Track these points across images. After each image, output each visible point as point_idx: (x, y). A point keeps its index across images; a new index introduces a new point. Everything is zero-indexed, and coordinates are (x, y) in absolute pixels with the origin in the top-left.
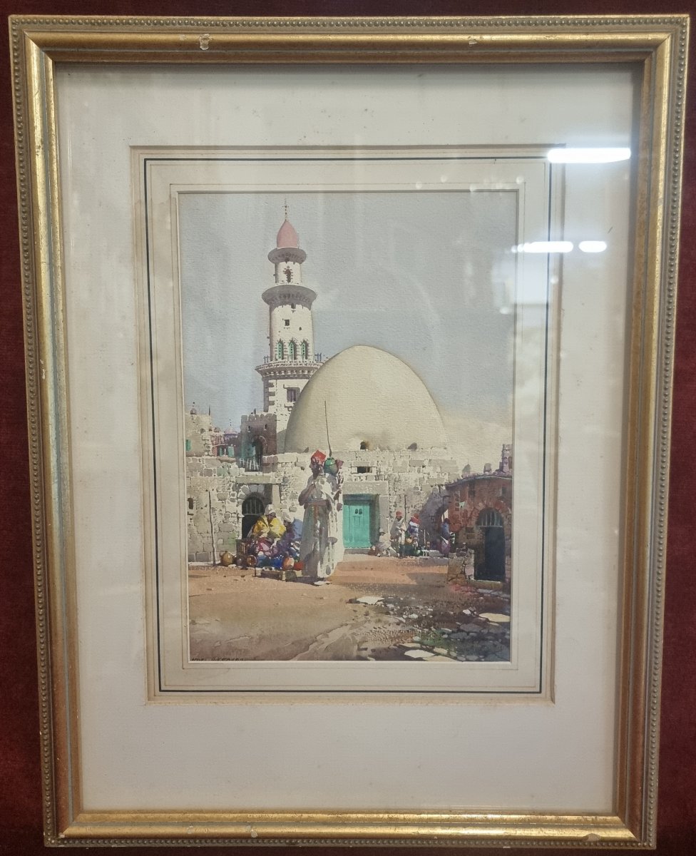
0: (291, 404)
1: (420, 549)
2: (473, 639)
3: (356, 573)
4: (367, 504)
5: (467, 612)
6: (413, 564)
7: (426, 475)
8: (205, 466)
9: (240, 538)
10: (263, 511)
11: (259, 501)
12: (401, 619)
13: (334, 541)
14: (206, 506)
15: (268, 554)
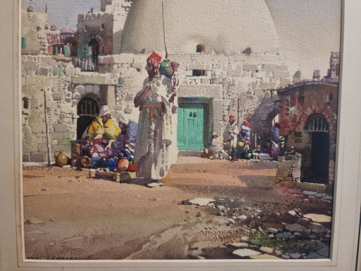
0: (129, 4)
1: (251, 152)
2: (297, 238)
3: (188, 175)
4: (201, 107)
5: (292, 213)
6: (244, 167)
7: (259, 80)
8: (40, 65)
9: (75, 138)
10: (98, 111)
11: (94, 102)
12: (231, 220)
13: (168, 143)
14: (41, 106)
15: (102, 155)
